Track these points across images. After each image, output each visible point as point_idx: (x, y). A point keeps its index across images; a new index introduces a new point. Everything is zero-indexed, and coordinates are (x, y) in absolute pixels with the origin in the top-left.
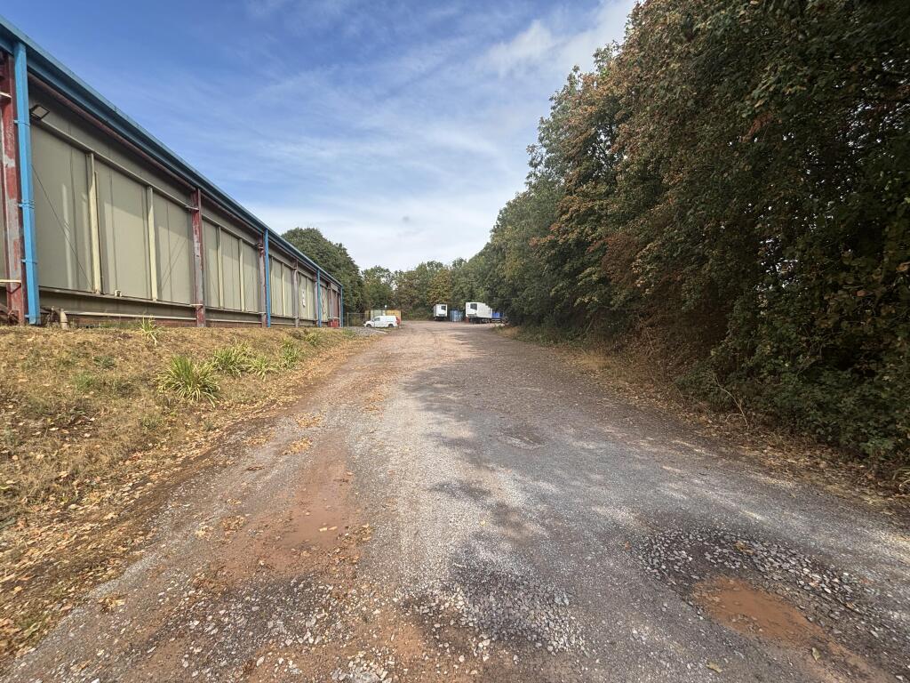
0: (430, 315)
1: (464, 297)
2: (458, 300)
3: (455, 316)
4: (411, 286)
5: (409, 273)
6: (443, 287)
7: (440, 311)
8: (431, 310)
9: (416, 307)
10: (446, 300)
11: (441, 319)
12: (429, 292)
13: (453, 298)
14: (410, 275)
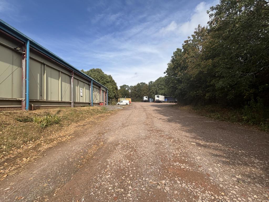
0: (142, 100)
1: (154, 93)
2: (152, 95)
3: (151, 100)
4: (135, 90)
5: (135, 86)
6: (146, 91)
7: (145, 98)
8: (142, 98)
9: (137, 97)
10: (147, 95)
11: (145, 101)
12: (141, 92)
13: (150, 94)
14: (135, 87)
